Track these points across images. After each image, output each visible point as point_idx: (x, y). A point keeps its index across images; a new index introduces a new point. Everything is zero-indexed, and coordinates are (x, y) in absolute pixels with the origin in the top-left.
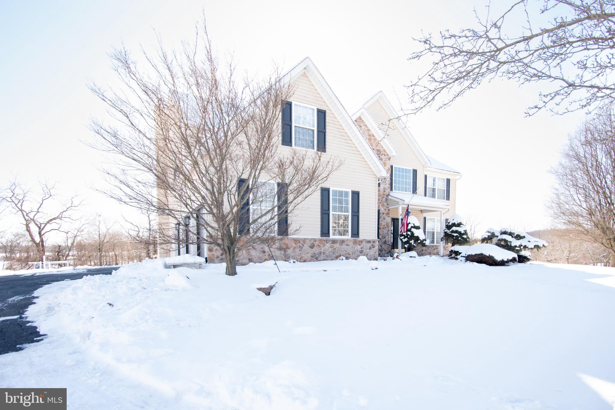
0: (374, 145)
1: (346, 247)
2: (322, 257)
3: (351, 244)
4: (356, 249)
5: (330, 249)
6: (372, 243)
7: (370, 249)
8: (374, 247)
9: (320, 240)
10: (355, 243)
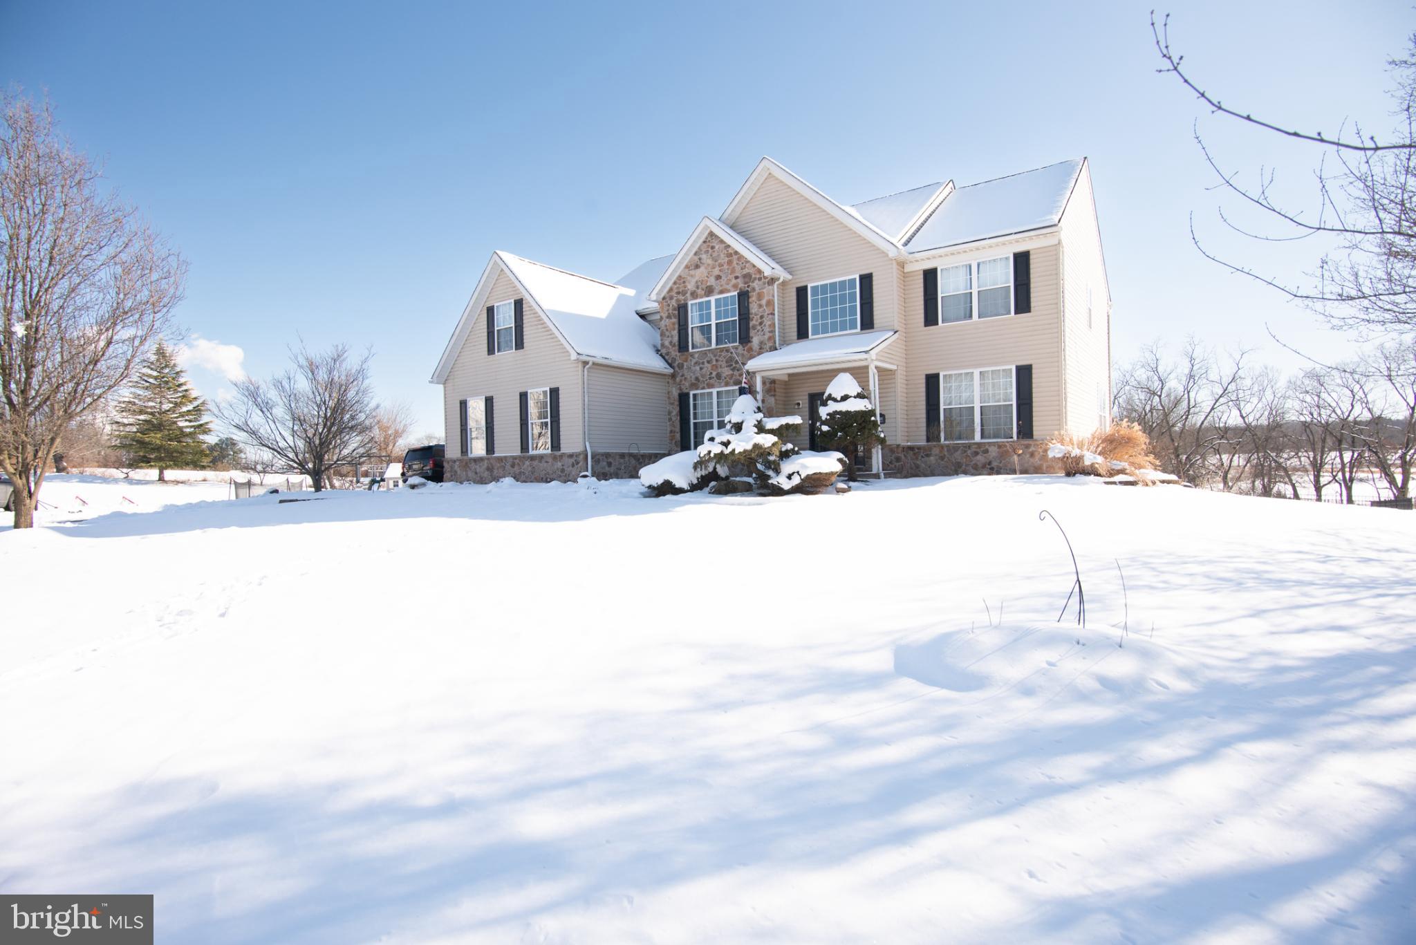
0: (738, 268)
1: (545, 464)
2: (523, 477)
3: (550, 460)
4: (556, 467)
5: (530, 469)
6: (575, 458)
7: (573, 466)
8: (578, 463)
9: (520, 457)
10: (555, 458)
